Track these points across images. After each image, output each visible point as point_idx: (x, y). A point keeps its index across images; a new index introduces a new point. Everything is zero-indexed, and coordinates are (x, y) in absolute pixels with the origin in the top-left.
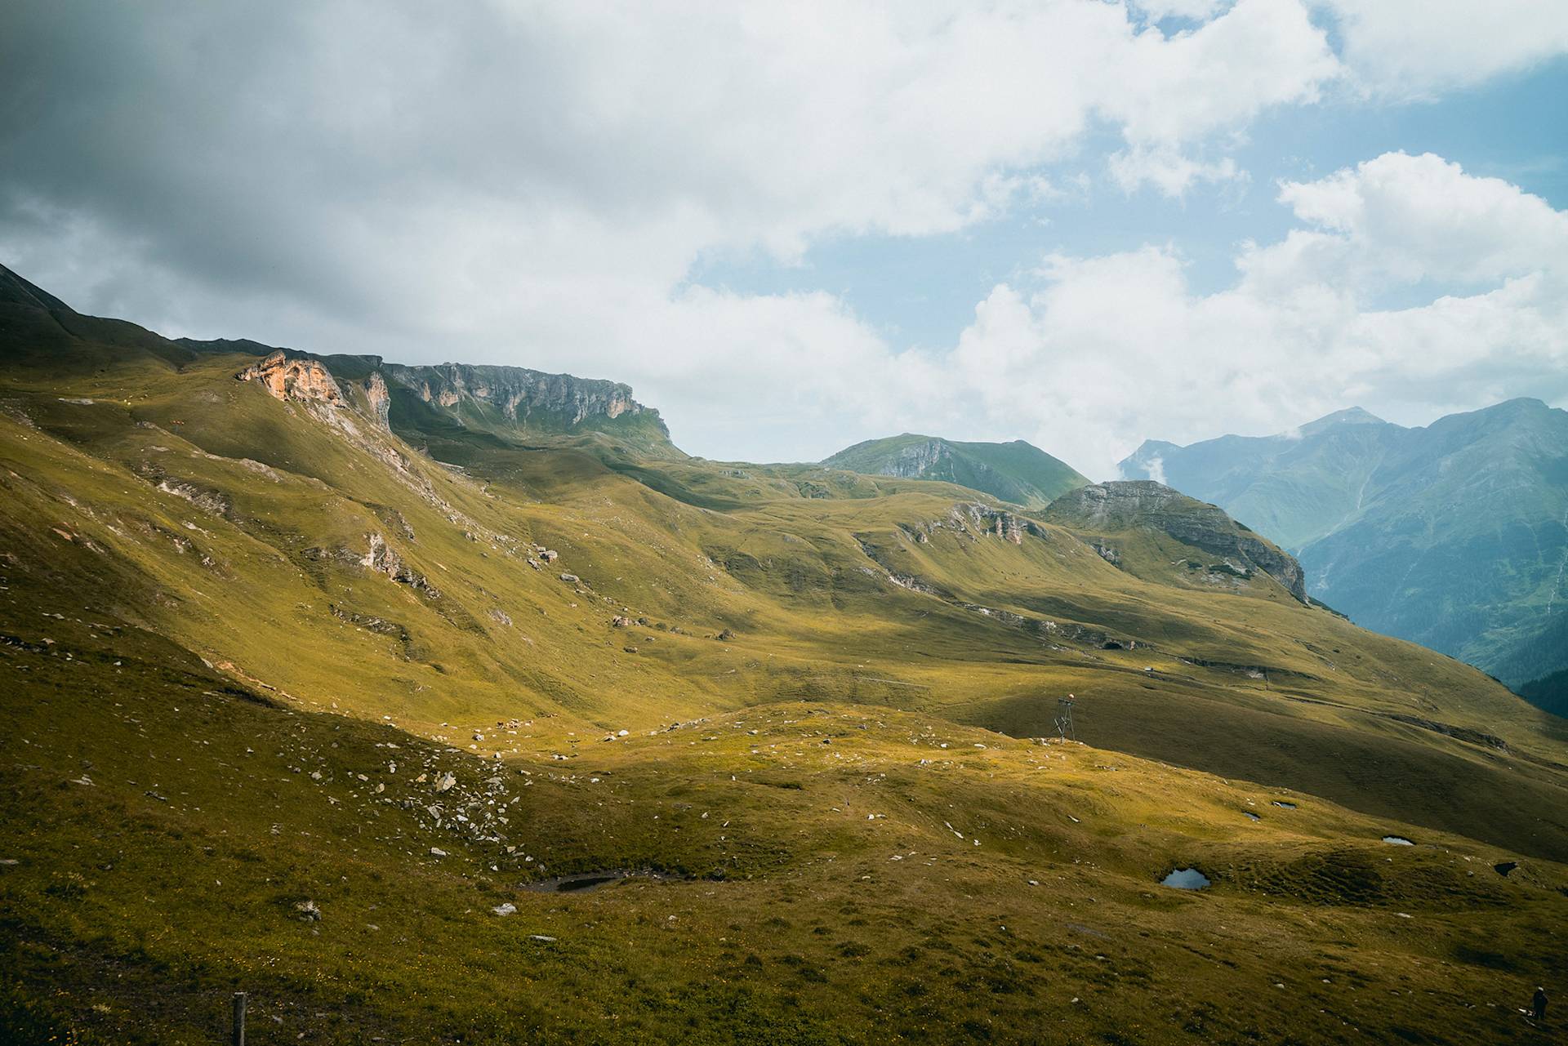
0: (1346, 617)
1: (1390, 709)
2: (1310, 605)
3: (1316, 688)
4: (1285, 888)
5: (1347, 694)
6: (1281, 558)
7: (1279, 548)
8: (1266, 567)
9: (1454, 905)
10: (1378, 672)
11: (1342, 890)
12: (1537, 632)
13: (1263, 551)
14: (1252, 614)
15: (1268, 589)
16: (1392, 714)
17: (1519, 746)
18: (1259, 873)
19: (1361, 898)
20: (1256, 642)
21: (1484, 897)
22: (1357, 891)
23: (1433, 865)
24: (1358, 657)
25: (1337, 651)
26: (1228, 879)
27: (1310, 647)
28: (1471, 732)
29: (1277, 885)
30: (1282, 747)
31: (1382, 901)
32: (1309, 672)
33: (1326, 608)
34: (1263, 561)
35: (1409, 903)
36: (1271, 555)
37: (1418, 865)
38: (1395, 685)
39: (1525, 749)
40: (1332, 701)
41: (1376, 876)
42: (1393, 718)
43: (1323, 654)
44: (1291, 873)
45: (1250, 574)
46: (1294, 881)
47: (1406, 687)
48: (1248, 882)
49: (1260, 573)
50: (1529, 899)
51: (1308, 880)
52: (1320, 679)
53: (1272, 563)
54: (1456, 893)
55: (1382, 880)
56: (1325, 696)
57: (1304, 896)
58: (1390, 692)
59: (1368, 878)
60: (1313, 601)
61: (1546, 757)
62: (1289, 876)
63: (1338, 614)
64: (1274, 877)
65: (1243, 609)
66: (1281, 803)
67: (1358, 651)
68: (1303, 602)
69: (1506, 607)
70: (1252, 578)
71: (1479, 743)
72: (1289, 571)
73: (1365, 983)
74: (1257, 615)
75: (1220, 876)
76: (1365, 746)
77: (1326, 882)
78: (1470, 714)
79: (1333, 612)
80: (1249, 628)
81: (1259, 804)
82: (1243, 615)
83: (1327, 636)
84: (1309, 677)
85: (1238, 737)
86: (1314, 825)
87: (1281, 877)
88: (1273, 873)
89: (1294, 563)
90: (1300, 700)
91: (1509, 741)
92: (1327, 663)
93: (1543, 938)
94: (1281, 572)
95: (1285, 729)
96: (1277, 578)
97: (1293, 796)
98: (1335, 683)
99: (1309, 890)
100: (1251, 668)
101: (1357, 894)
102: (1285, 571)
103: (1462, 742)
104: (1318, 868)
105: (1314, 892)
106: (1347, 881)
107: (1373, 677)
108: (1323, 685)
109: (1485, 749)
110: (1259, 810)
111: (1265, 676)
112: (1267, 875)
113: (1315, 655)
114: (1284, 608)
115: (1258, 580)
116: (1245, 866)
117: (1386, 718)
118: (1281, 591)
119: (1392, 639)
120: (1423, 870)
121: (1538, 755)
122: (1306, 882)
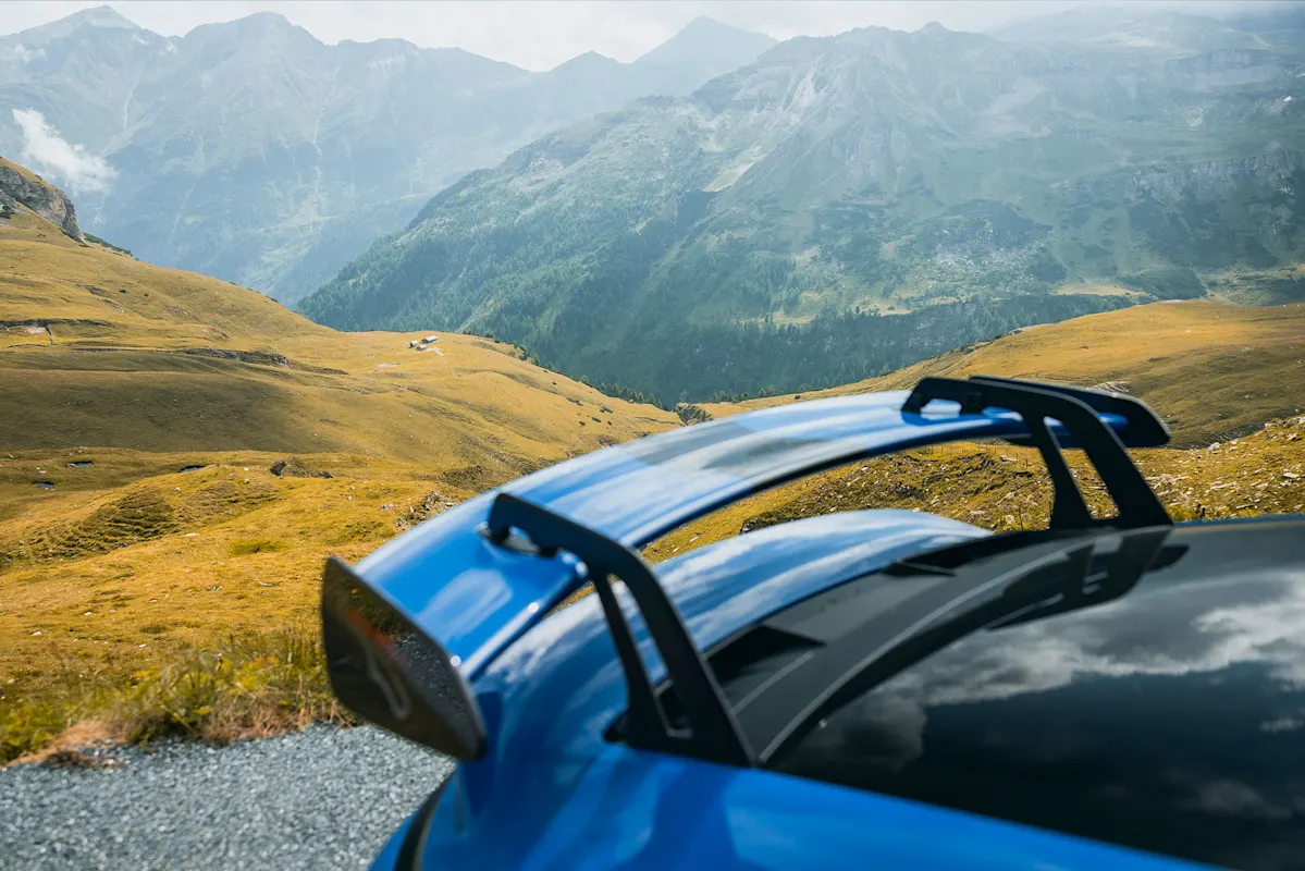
0: (128, 253)
1: (184, 344)
2: (87, 243)
3: (107, 335)
4: (82, 546)
5: (139, 335)
6: (44, 190)
7: (39, 177)
8: (27, 201)
9: (236, 513)
10: (167, 308)
11: (137, 530)
12: (304, 251)
13: (20, 182)
14: (20, 259)
15: (35, 227)
16: (187, 349)
17: (297, 359)
18: (52, 540)
19: (156, 532)
20: (30, 292)
21: (258, 498)
22: (151, 527)
23: (216, 482)
24: (146, 295)
25: (124, 291)
26: (20, 557)
27: (93, 290)
28: (257, 354)
29: (73, 546)
30: (78, 404)
31: (175, 529)
32: (97, 318)
33: (105, 245)
34: (22, 194)
35: (199, 523)
36: (31, 186)
37: (203, 486)
38: (187, 318)
39: (303, 361)
40: (125, 346)
41: (168, 508)
42: (188, 353)
43: (109, 297)
44: (85, 530)
45: (9, 211)
46: (90, 537)
47: (197, 319)
48: (42, 553)
49: (20, 209)
50: (292, 488)
51: (103, 532)
52: (109, 324)
53: (34, 196)
54: (236, 501)
55: (172, 510)
56: (116, 341)
57: (102, 548)
58: (181, 327)
59: (159, 512)
60: (90, 239)
61: (319, 365)
62: (84, 534)
63: (120, 250)
64: (69, 539)
65: (9, 254)
66: (76, 463)
67: (144, 288)
68: (79, 241)
69: (277, 229)
70: (12, 216)
71: (265, 363)
72: (56, 205)
73: (126, 602)
74: (24, 260)
75: (10, 557)
76: (164, 387)
77: (122, 528)
78: (257, 337)
79: (114, 248)
80: (18, 277)
81: (51, 469)
82: (10, 261)
83: (108, 276)
84: (97, 324)
85: (26, 404)
86: (113, 477)
87: (77, 537)
88: (67, 536)
89: (61, 195)
90: (91, 350)
91: (290, 356)
92: (115, 306)
93: (300, 516)
94: (46, 206)
95: (78, 384)
96: (43, 214)
97: (89, 453)
98: (126, 327)
99: (106, 540)
100: (29, 323)
101: (152, 530)
102: (51, 204)
103: (251, 365)
104: (111, 517)
105: (111, 542)
106: (142, 521)
107: (165, 313)
108: (113, 330)
109: (271, 367)
110: (52, 476)
111: (47, 329)
112: (62, 540)
113: (101, 298)
114: (58, 249)
115: (21, 217)
116: (37, 538)
117: (181, 354)
118: (49, 228)
119: (176, 272)
120: (208, 490)
121: (313, 364)
122: (102, 534)
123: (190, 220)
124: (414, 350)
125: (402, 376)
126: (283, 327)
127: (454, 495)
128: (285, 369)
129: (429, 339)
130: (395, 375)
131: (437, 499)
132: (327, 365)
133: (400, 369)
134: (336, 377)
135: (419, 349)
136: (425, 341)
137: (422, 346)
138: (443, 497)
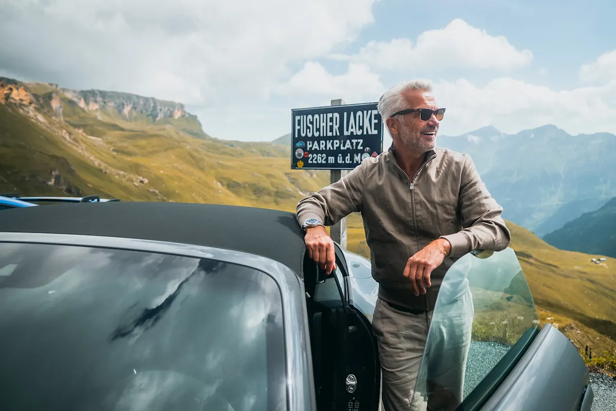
17: (538, 258)
61: (547, 262)
69: (540, 205)
123: (506, 199)
124: (593, 263)
125: (585, 273)
126: (535, 244)
127: (582, 328)
128: (531, 260)
129: (601, 259)
130: (582, 272)
131: (572, 328)
132: (551, 262)
133: (585, 270)
134: (552, 268)
135: (596, 263)
136: (599, 260)
137: (598, 262)
138: (575, 328)
